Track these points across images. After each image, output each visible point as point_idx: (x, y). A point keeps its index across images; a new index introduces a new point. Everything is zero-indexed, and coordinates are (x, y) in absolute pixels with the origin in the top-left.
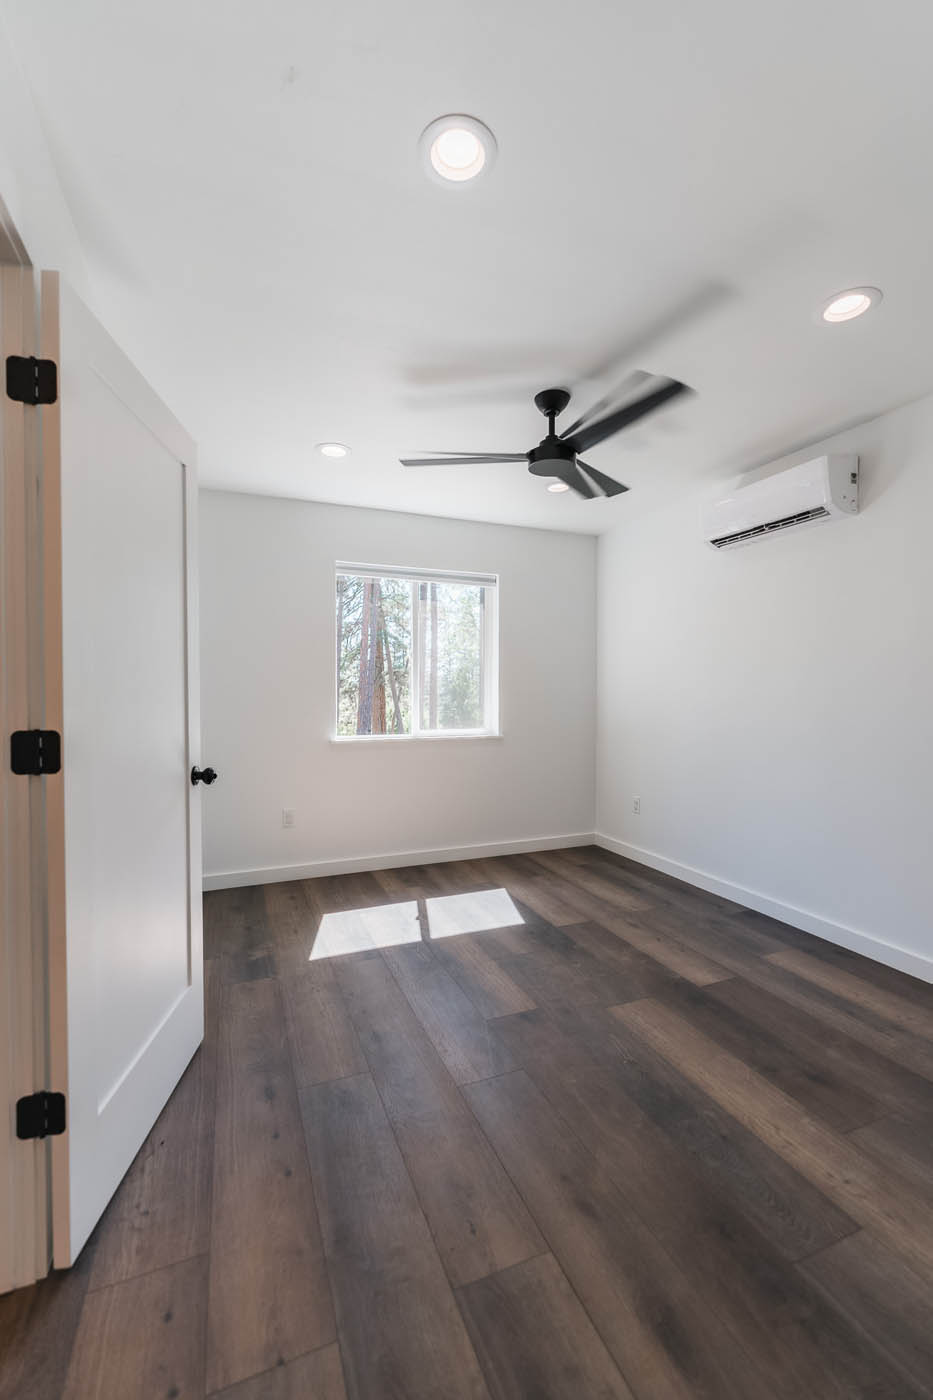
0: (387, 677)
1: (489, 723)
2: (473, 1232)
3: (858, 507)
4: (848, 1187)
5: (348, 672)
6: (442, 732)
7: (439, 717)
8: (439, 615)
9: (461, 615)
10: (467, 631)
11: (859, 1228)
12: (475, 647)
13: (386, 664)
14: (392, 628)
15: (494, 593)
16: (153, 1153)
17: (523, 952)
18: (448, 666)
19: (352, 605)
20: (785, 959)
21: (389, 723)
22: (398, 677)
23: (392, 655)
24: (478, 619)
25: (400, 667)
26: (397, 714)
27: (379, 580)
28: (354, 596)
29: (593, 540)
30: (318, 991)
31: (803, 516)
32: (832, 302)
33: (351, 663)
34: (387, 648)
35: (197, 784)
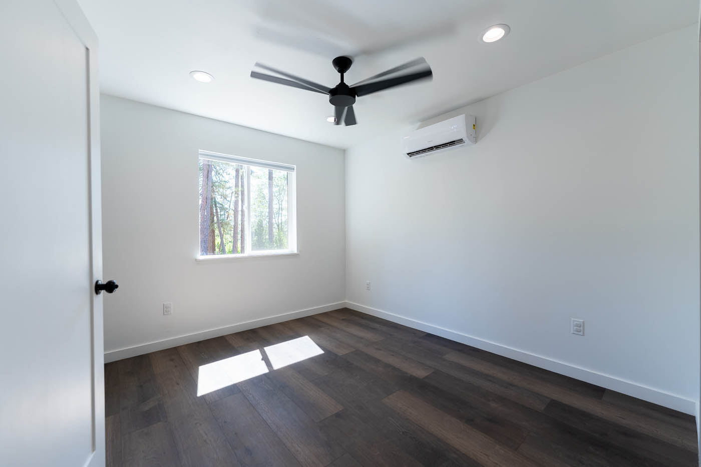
0: (216, 225)
1: (291, 246)
3: (476, 140)
13: (215, 218)
14: (219, 198)
15: (293, 175)
20: (452, 357)
21: (217, 250)
22: (221, 224)
23: (219, 213)
25: (223, 220)
26: (222, 244)
29: (343, 152)
30: (201, 424)
31: (452, 143)
32: (487, 31)
34: (216, 210)
35: (100, 293)
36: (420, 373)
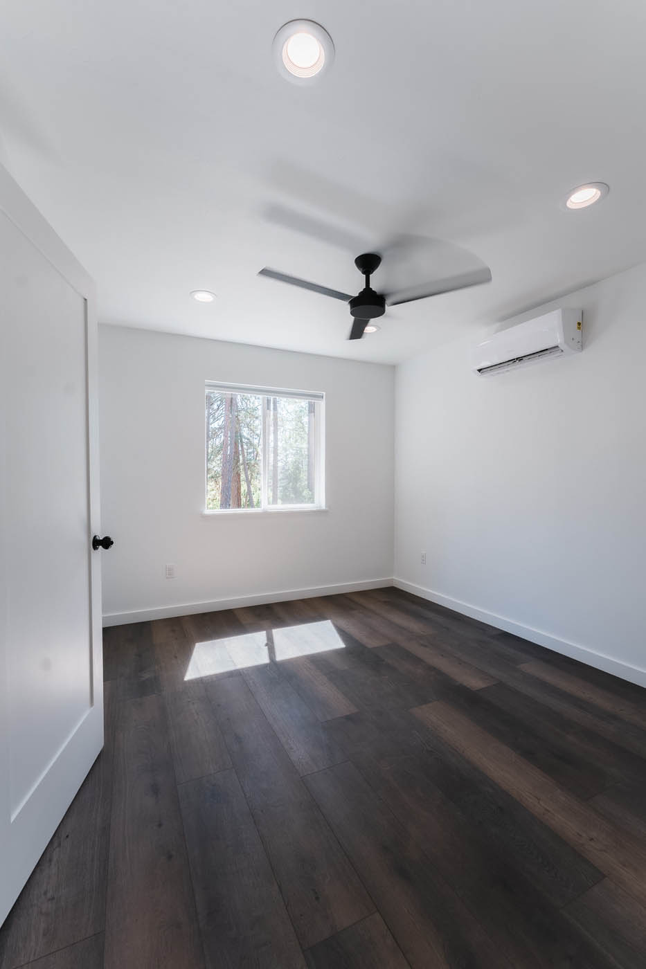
0: (242, 467)
1: (320, 500)
2: (317, 898)
3: (582, 346)
4: (592, 843)
5: (214, 464)
6: (281, 507)
7: (279, 494)
8: (279, 423)
9: (294, 423)
10: (299, 434)
11: (604, 876)
12: (305, 446)
13: (241, 457)
14: (245, 432)
15: (321, 406)
16: (59, 845)
17: (346, 668)
18: (286, 459)
19: (216, 416)
20: (532, 668)
21: (243, 500)
22: (248, 466)
23: (245, 451)
24: (307, 426)
25: (250, 460)
26: (249, 493)
27: (237, 395)
28: (218, 409)
29: (392, 369)
30: (193, 704)
31: (543, 352)
32: (573, 194)
33: (216, 456)
34: (242, 446)
35: (97, 549)
36: (475, 683)
